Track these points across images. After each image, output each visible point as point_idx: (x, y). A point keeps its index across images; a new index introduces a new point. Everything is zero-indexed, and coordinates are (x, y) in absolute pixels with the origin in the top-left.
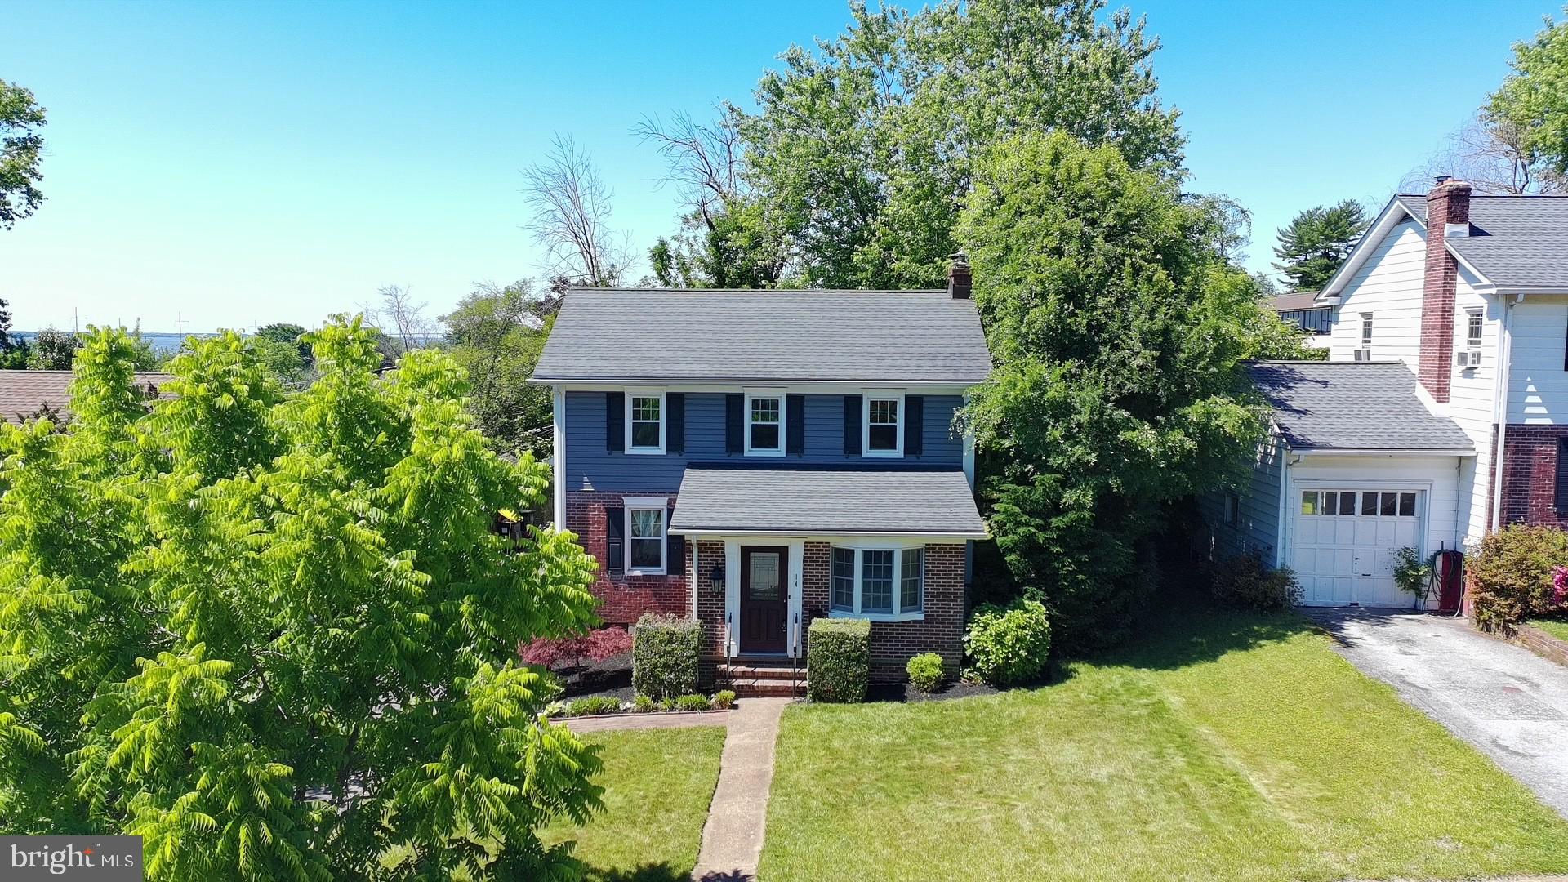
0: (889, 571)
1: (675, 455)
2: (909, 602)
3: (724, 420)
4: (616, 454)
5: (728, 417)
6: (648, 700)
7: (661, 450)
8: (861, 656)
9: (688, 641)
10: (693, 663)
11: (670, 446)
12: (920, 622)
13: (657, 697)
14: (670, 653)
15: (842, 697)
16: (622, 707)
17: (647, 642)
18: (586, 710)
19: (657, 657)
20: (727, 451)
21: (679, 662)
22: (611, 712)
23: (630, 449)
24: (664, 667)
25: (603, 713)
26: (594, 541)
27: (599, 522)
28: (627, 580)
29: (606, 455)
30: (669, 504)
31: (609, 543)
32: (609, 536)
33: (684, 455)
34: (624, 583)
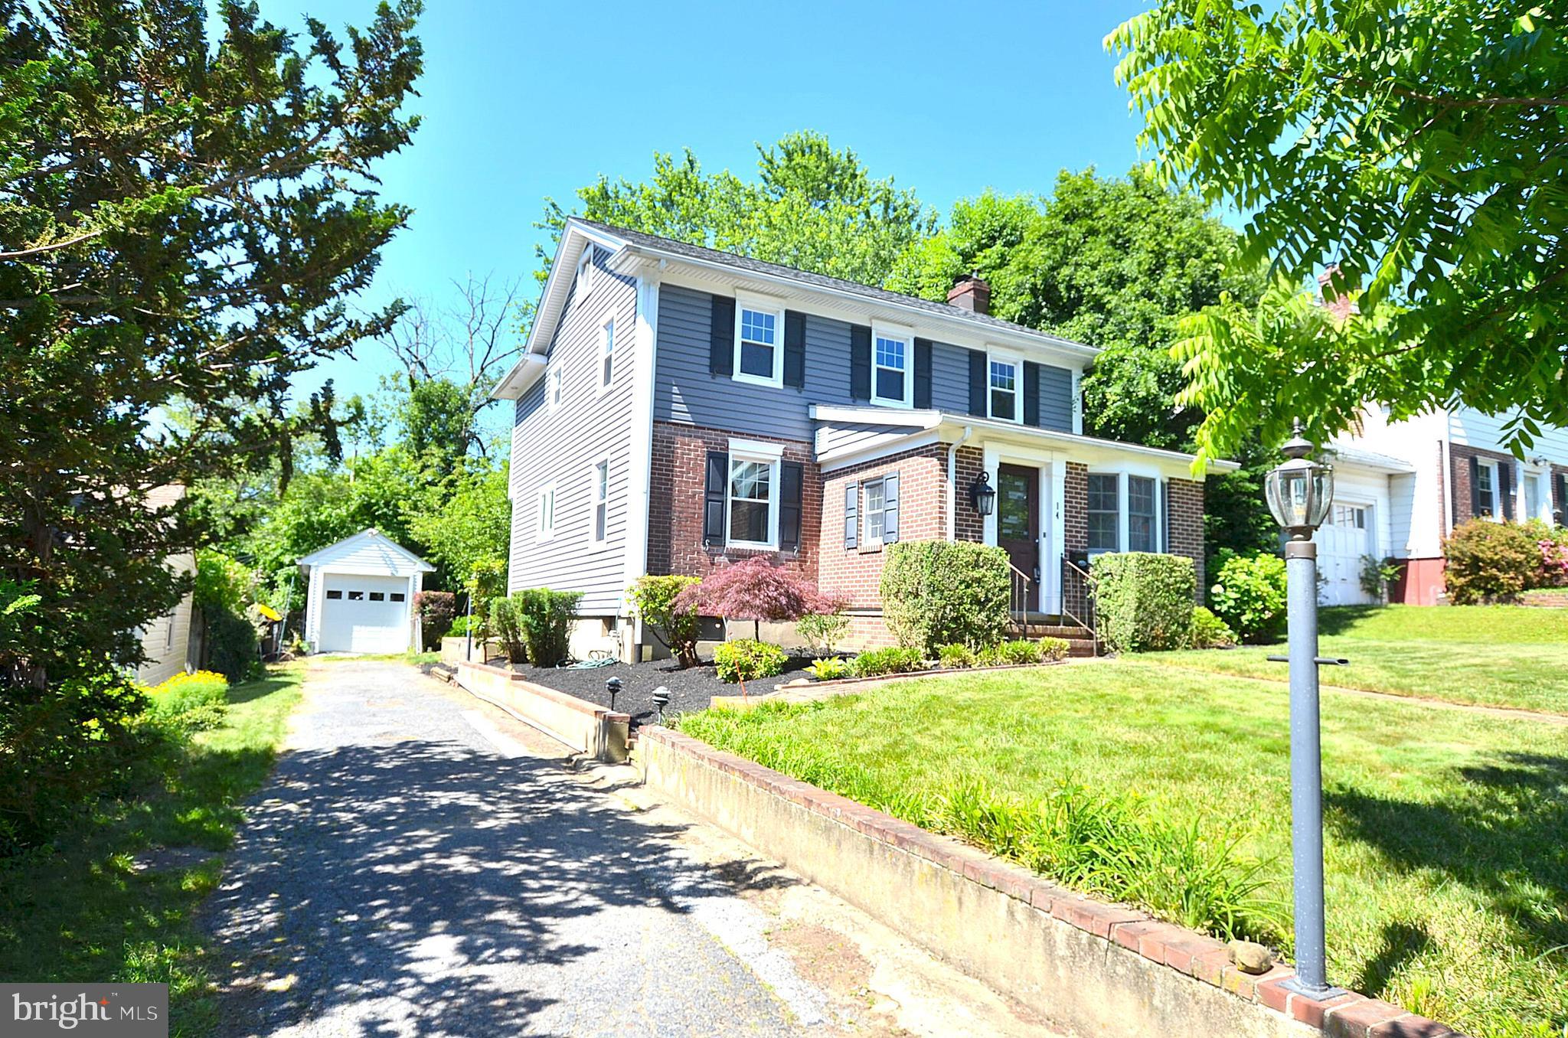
1: (793, 391)
4: (721, 379)
5: (853, 353)
11: (787, 380)
20: (851, 395)
23: (738, 376)
26: (688, 497)
27: (695, 470)
28: (728, 555)
29: (709, 378)
30: (784, 454)
31: (707, 501)
32: (708, 492)
33: (804, 394)
34: (724, 559)
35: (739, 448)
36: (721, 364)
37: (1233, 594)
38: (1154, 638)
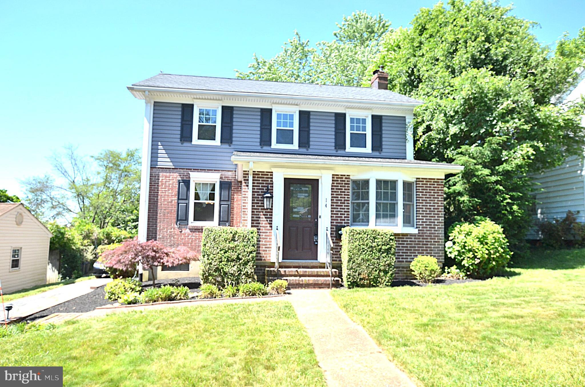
0: (394, 196)
1: (226, 146)
2: (407, 221)
3: (259, 125)
4: (186, 144)
5: (261, 123)
6: (214, 288)
7: (217, 142)
8: (390, 249)
9: (249, 239)
10: (253, 258)
11: (223, 141)
12: (414, 235)
13: (221, 285)
14: (232, 249)
15: (373, 283)
16: (190, 295)
17: (214, 240)
18: (158, 298)
19: (222, 252)
20: (261, 145)
21: (240, 256)
22: (181, 299)
23: (195, 140)
24: (228, 261)
25: (173, 300)
26: (168, 202)
27: (172, 189)
28: (190, 229)
29: (180, 144)
30: (221, 178)
31: (178, 204)
32: (179, 199)
33: (232, 147)
34: (188, 231)
35: (196, 177)
36: (186, 137)
37: (457, 247)
38: (361, 279)
